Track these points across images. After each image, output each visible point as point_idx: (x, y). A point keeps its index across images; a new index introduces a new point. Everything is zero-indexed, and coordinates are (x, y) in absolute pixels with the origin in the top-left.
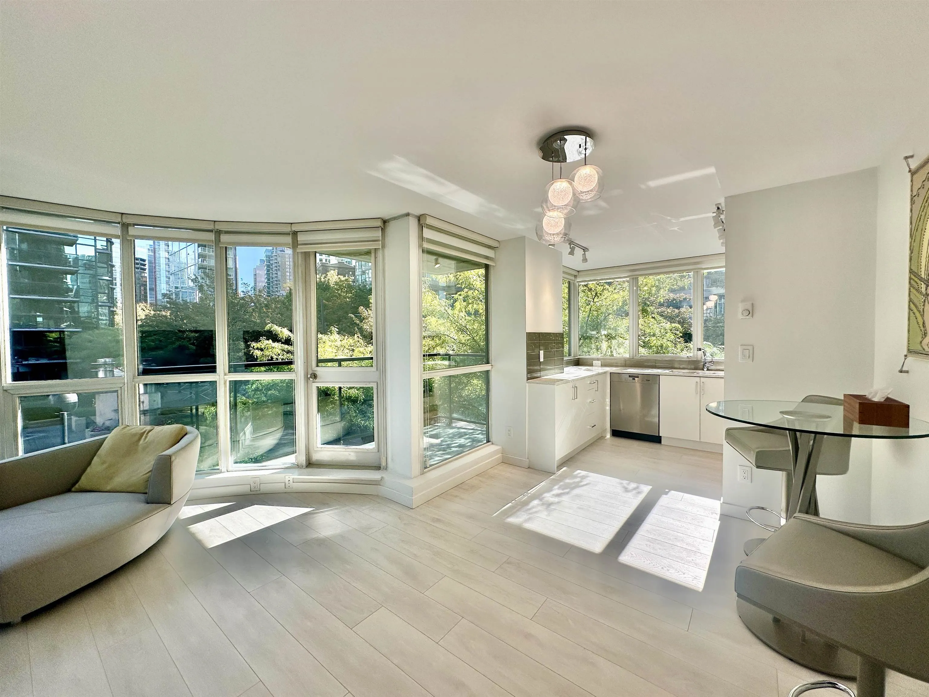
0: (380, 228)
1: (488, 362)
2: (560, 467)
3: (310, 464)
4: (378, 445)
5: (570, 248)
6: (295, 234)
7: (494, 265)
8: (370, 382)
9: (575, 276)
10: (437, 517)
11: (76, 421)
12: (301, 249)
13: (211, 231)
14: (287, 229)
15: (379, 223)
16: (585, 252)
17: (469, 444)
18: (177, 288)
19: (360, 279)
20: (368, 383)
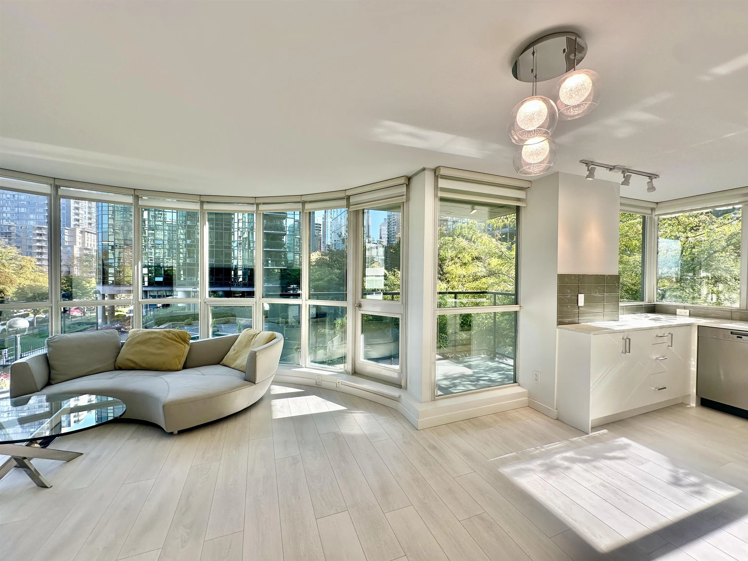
0: (405, 185)
1: (516, 303)
2: (595, 428)
3: (355, 373)
4: (401, 368)
5: (624, 177)
6: (348, 198)
7: (525, 206)
8: (397, 314)
9: (653, 209)
10: (435, 444)
11: (281, 320)
12: (353, 208)
13: (299, 202)
14: (342, 195)
15: (403, 181)
16: (651, 180)
17: (499, 380)
18: (335, 241)
19: (451, 228)
20: (395, 315)
